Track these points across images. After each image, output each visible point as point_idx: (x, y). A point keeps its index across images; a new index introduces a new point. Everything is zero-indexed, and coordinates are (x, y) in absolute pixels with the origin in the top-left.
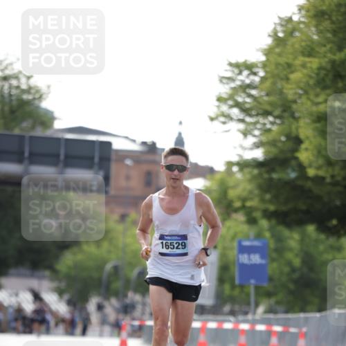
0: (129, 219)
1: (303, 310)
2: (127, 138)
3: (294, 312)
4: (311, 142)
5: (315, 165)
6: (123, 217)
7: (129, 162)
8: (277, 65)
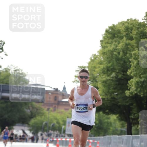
0: (50, 110)
1: (99, 136)
2: (49, 87)
3: (96, 136)
4: (101, 89)
5: (102, 95)
6: (48, 109)
7: (50, 94)
8: (92, 67)
